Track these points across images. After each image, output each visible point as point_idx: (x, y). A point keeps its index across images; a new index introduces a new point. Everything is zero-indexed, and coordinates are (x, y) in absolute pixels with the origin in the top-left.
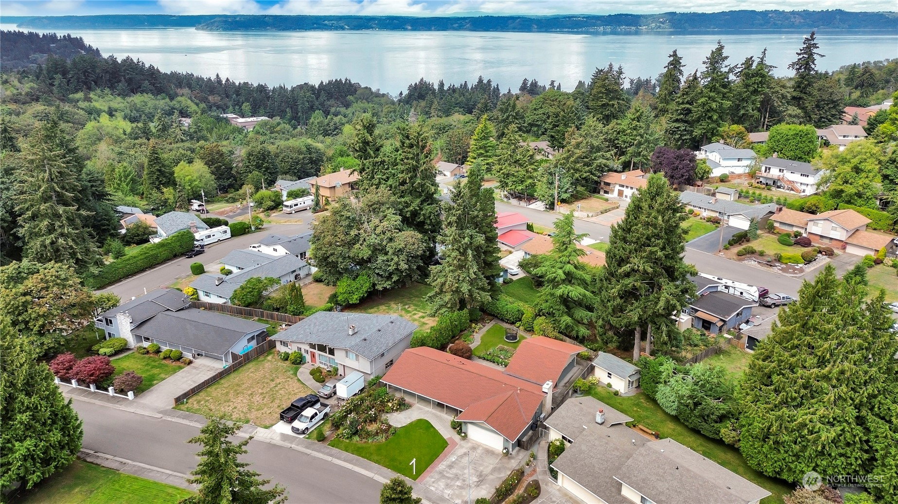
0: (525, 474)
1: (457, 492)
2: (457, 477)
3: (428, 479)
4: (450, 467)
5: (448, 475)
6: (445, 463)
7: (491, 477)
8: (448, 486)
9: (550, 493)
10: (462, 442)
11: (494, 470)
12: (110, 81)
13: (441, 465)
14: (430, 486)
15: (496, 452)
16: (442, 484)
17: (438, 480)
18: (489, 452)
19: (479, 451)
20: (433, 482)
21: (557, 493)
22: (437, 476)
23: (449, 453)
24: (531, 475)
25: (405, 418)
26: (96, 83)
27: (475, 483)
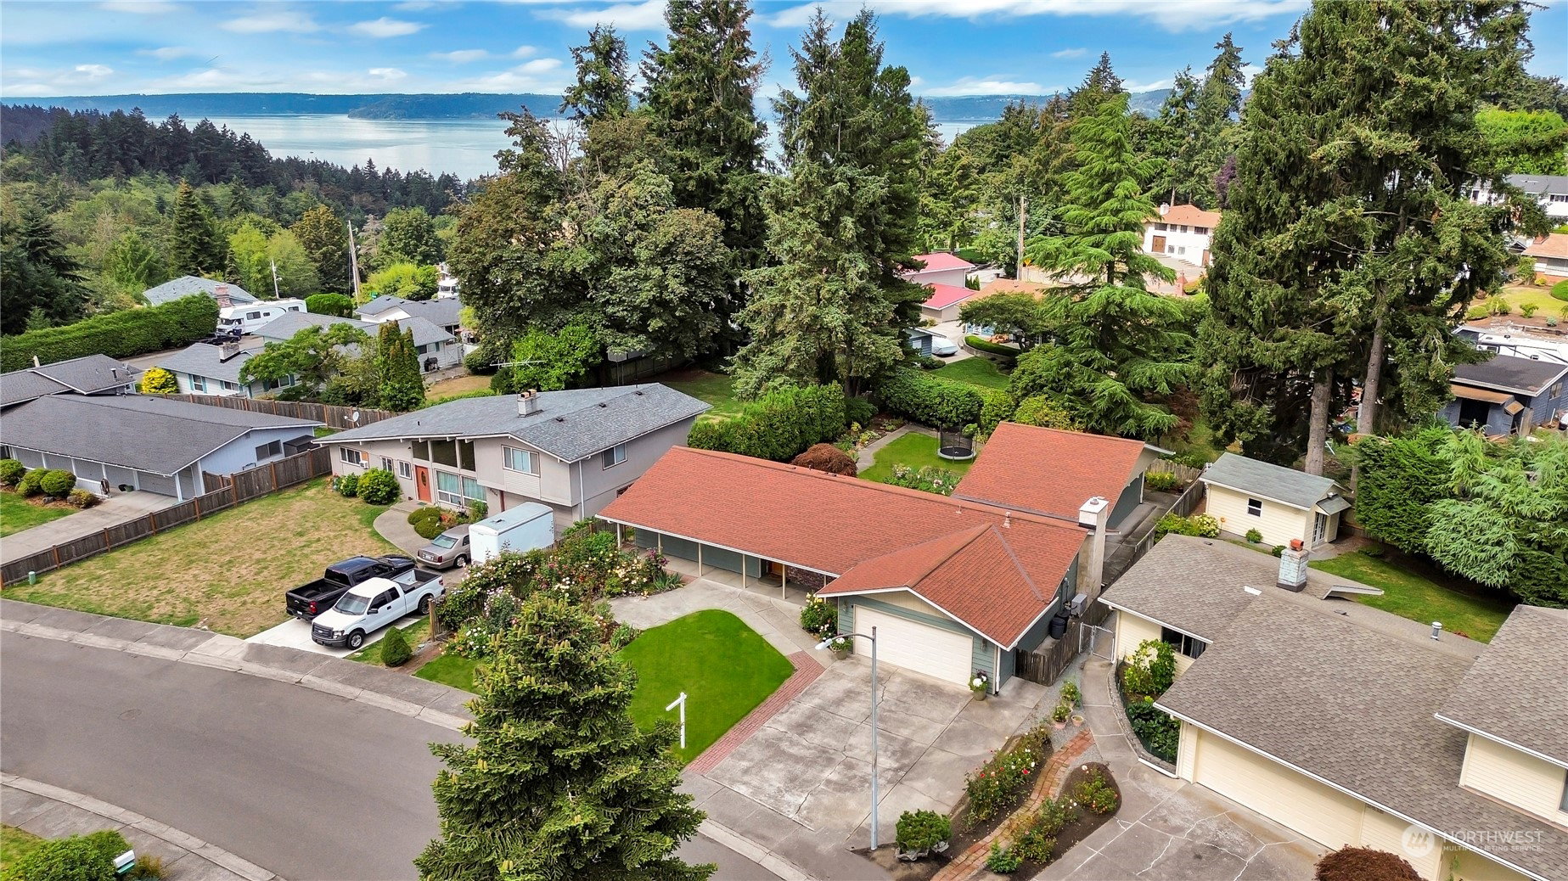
0: (1056, 748)
1: (826, 800)
2: (825, 757)
3: (727, 761)
4: (803, 727)
5: (794, 750)
6: (783, 718)
7: (939, 757)
8: (793, 782)
9: (1153, 801)
10: (838, 664)
11: (947, 738)
12: (168, 158)
13: (775, 724)
14: (733, 781)
15: (949, 689)
16: (774, 777)
17: (763, 764)
18: (926, 690)
19: (894, 686)
20: (746, 771)
21: (1182, 801)
22: (757, 754)
23: (796, 691)
24: (1078, 751)
25: (665, 609)
26: (142, 163)
27: (890, 775)
